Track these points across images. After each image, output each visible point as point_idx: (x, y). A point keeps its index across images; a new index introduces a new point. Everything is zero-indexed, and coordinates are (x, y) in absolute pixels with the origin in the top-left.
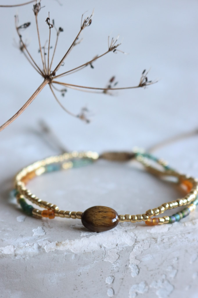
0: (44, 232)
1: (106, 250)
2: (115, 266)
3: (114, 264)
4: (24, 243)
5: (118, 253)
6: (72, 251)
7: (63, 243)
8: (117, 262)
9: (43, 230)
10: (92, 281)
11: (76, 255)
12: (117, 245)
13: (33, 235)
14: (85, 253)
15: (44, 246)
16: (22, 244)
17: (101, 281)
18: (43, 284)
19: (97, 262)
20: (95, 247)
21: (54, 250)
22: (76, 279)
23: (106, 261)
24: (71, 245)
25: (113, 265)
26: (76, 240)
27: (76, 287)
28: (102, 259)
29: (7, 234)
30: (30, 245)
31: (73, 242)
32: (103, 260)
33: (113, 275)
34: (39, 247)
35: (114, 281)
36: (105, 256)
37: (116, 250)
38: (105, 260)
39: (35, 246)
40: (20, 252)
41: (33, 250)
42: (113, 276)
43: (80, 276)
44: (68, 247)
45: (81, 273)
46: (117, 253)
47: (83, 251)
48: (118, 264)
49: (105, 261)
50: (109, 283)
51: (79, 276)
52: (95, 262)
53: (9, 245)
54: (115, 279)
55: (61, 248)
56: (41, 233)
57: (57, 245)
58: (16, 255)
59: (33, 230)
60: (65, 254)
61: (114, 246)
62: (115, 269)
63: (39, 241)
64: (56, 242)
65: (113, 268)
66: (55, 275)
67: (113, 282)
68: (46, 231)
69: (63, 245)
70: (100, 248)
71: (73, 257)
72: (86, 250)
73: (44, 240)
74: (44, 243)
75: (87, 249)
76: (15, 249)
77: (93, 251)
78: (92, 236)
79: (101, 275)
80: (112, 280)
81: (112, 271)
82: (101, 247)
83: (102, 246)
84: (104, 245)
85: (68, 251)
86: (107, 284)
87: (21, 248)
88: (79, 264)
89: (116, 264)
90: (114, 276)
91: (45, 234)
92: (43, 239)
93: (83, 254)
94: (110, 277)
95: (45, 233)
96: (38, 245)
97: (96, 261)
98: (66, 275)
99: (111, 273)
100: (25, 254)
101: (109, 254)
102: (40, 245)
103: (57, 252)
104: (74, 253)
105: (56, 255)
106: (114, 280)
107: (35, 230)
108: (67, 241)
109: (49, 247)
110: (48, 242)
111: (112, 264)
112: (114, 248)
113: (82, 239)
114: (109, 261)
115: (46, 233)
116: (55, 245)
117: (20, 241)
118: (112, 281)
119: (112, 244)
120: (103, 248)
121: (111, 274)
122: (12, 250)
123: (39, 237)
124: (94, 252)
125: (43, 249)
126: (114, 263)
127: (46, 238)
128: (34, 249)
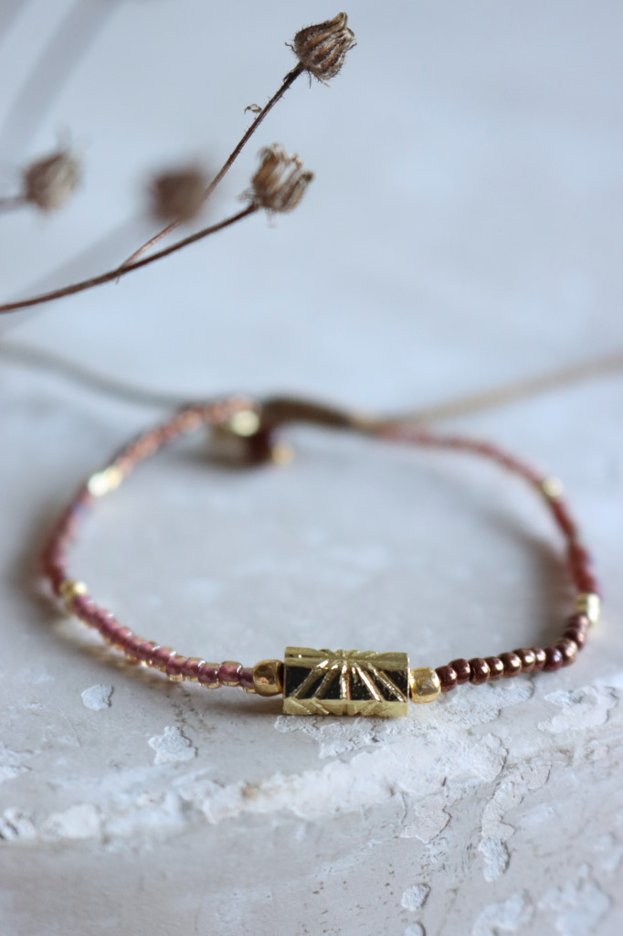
0: (190, 746)
1: (409, 803)
2: (434, 851)
3: (430, 846)
4: (129, 792)
5: (446, 810)
6: (298, 813)
7: (265, 785)
8: (442, 838)
9: (186, 738)
10: (358, 906)
11: (310, 825)
12: (444, 784)
13: (156, 761)
14: (341, 818)
15: (202, 802)
16: (124, 798)
17: (385, 903)
18: (196, 929)
19: (379, 842)
20: (372, 792)
21: (235, 814)
22: (306, 905)
23: (408, 837)
24: (294, 791)
25: (429, 850)
26: (306, 773)
27: (305, 931)
28: (394, 831)
29: (62, 761)
30: (151, 801)
31: (297, 782)
32: (397, 834)
33: (427, 880)
34: (186, 807)
35: (429, 900)
36: (406, 822)
37: (440, 800)
38: (405, 835)
39: (171, 803)
40: (120, 827)
41: (164, 818)
42: (425, 885)
43: (321, 891)
44: (283, 799)
45: (322, 883)
46: (444, 810)
47: (333, 812)
48: (443, 842)
49: (404, 839)
50: (412, 909)
51: (316, 892)
52: (370, 844)
53: (79, 803)
54: (430, 895)
55: (259, 806)
56: (181, 750)
57: (245, 794)
58: (106, 840)
59: (151, 742)
60: (275, 823)
61: (436, 786)
62: (433, 860)
63: (179, 781)
64: (241, 784)
65: (429, 857)
66: (238, 896)
67: (424, 904)
68: (196, 743)
69: (267, 793)
70: (389, 795)
71: (300, 833)
72: (343, 805)
73: (198, 779)
74: (200, 789)
75: (348, 801)
76: (103, 816)
77: (367, 807)
78: (359, 756)
79: (388, 884)
80: (423, 897)
81: (422, 868)
82: (392, 793)
83: (395, 791)
84: (402, 786)
85: (285, 814)
86: (404, 911)
87: (123, 813)
88: (318, 856)
89: (439, 844)
90: (430, 884)
91: (196, 754)
92: (193, 776)
93: (335, 819)
94: (415, 889)
95: (193, 750)
96: (180, 798)
97: (373, 841)
98: (273, 894)
99: (420, 875)
100: (138, 833)
101: (417, 814)
102: (187, 797)
103: (246, 819)
104: (301, 820)
105: (242, 830)
106: (427, 896)
107: (156, 740)
108: (278, 779)
109: (219, 804)
110: (212, 786)
111: (424, 845)
112: (435, 794)
113: (328, 769)
114: (417, 836)
115: (197, 749)
116: (238, 795)
117: (115, 784)
118: (420, 900)
119: (427, 780)
120: (398, 796)
121: (420, 879)
122: (94, 821)
123: (177, 765)
124: (368, 812)
125: (201, 813)
126: (432, 841)
127: (202, 772)
128: (166, 813)
